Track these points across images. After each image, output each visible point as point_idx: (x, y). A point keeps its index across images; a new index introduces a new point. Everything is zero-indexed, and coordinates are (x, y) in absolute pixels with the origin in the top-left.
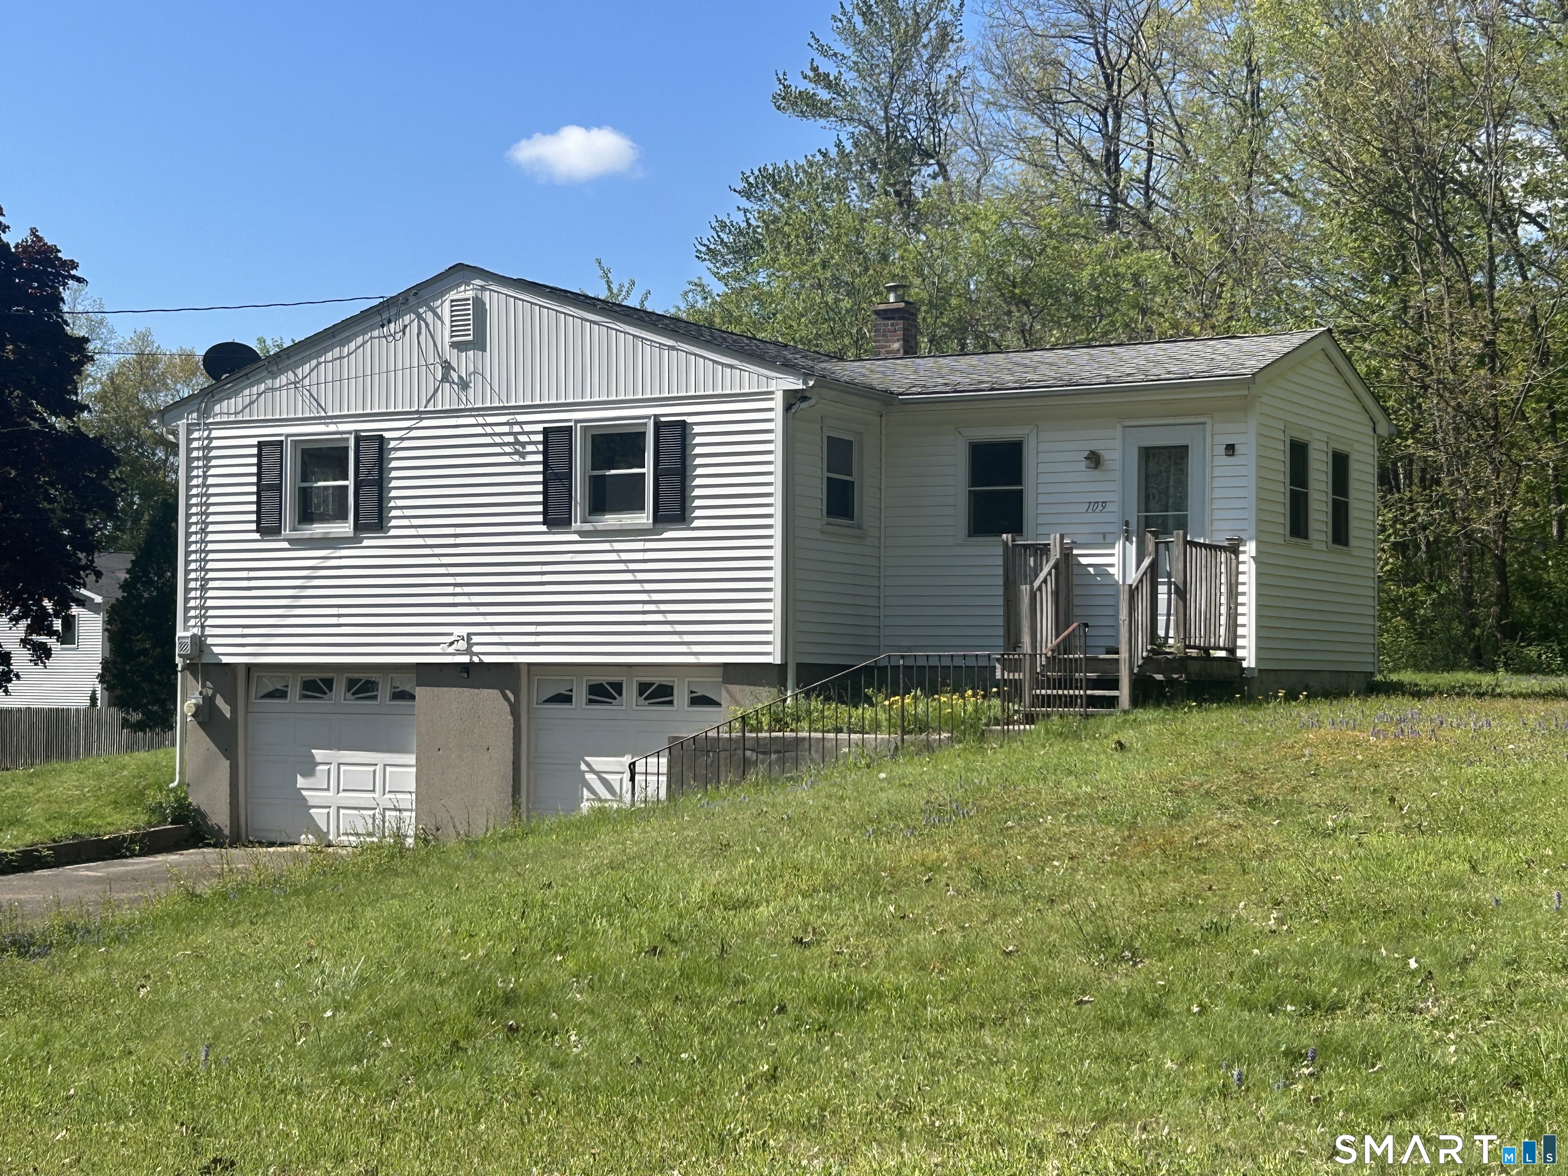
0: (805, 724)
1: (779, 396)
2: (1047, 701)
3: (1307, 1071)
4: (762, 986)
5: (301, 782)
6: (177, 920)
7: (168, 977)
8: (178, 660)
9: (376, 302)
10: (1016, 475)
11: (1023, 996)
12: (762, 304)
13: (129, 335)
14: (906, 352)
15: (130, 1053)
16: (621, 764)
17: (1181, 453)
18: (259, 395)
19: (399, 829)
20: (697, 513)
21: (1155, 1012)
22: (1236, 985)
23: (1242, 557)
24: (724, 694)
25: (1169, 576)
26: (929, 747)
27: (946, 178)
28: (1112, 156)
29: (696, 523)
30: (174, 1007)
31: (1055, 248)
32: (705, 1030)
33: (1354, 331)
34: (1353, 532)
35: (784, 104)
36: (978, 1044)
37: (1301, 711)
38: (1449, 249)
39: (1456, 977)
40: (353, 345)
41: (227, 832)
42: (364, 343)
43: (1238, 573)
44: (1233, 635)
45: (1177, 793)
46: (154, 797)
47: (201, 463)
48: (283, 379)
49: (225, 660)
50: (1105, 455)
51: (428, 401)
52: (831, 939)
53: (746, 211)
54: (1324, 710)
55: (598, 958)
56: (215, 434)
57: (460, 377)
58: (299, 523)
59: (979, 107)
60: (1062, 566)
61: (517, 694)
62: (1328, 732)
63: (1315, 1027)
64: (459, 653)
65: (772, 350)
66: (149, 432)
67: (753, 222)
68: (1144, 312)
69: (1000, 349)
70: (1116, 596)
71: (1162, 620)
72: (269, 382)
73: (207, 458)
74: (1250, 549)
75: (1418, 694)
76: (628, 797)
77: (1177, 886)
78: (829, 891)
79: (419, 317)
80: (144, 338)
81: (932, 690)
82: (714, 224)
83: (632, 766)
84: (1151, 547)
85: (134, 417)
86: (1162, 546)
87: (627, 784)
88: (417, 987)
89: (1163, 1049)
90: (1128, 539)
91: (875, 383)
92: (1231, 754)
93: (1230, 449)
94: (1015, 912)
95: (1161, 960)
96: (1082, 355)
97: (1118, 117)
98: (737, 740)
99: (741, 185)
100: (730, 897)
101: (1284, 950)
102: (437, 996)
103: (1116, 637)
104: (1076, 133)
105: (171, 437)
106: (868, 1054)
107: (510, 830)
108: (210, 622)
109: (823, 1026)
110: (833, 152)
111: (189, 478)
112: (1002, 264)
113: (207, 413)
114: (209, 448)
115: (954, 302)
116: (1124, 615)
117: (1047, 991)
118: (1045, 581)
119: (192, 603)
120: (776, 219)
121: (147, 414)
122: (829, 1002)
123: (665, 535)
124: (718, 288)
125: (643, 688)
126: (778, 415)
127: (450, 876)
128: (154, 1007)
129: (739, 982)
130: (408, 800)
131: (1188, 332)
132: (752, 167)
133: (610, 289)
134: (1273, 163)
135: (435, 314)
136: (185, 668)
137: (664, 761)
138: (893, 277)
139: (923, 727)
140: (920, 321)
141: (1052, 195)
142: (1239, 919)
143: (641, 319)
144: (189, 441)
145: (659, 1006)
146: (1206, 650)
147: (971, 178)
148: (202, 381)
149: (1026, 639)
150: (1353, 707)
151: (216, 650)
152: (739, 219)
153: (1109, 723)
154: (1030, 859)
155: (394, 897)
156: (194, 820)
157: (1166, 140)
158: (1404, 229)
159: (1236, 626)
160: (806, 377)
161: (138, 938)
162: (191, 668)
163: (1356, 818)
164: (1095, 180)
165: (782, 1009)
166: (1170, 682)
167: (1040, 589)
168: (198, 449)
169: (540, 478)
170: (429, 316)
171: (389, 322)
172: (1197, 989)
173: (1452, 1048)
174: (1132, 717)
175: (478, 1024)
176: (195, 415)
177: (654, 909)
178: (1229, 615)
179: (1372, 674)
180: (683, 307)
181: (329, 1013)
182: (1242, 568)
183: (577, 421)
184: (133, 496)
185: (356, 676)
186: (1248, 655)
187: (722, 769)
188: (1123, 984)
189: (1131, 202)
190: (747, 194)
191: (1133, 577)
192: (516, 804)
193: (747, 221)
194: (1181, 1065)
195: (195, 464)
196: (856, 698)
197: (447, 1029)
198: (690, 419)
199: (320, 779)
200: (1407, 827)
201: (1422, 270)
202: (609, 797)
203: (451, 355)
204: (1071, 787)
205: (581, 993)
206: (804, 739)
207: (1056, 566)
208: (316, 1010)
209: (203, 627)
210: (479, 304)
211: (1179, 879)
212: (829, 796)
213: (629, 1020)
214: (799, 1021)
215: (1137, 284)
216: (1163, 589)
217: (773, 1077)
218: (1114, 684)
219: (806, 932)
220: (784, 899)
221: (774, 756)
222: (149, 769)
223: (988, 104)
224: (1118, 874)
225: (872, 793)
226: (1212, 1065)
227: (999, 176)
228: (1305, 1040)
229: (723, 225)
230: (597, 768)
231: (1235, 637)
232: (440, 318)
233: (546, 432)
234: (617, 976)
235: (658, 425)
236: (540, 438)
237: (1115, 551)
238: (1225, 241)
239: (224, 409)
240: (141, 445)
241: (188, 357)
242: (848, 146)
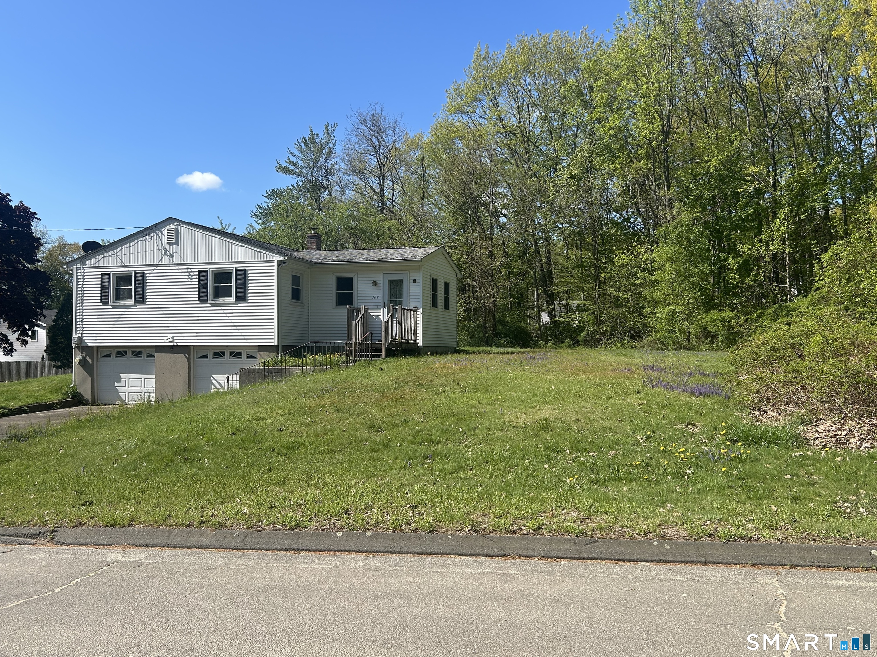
0: (284, 364)
1: (276, 262)
2: (360, 356)
3: (429, 461)
4: (267, 444)
5: (116, 384)
6: (73, 429)
7: (70, 446)
8: (73, 345)
9: (142, 229)
10: (351, 287)
11: (348, 443)
12: (272, 232)
13: (56, 237)
14: (317, 249)
15: (57, 470)
16: (224, 377)
17: (400, 282)
18: (101, 258)
19: (149, 398)
20: (250, 298)
21: (387, 446)
22: (410, 438)
23: (418, 313)
24: (258, 355)
25: (397, 318)
26: (323, 370)
27: (331, 196)
28: (382, 191)
29: (249, 301)
30: (72, 456)
31: (364, 219)
32: (248, 457)
33: (452, 246)
34: (450, 306)
35: (279, 170)
36: (334, 458)
37: (435, 358)
38: (479, 223)
39: (472, 433)
40: (134, 243)
41: (90, 401)
42: (138, 242)
43: (417, 318)
44: (415, 336)
45: (397, 383)
46: (65, 390)
47: (81, 280)
48: (110, 253)
49: (90, 345)
50: (378, 282)
51: (159, 261)
52: (290, 428)
53: (267, 203)
54: (441, 358)
55: (215, 437)
56: (86, 271)
57: (170, 254)
58: (116, 300)
59: (341, 174)
60: (365, 316)
61: (189, 355)
62: (442, 364)
63: (432, 448)
64: (170, 342)
65: (274, 247)
66: (63, 270)
67: (269, 206)
68: (391, 239)
69: (348, 249)
70: (381, 324)
71: (394, 332)
72: (105, 254)
73: (83, 279)
74: (420, 310)
75: (468, 353)
76: (226, 388)
77: (395, 410)
78: (290, 414)
79: (157, 234)
80: (61, 238)
81: (324, 354)
82: (257, 206)
83: (228, 378)
84: (391, 310)
85: (58, 265)
86: (394, 310)
87: (226, 384)
88: (155, 447)
89: (388, 457)
90: (385, 307)
91: (307, 259)
92: (413, 371)
93: (415, 281)
94: (347, 419)
95: (389, 431)
96: (371, 252)
97: (383, 179)
98: (262, 369)
99: (266, 195)
100: (258, 417)
101: (425, 427)
102: (162, 450)
103: (381, 337)
104: (371, 183)
105: (71, 272)
106: (300, 462)
107: (187, 398)
108: (84, 332)
109: (286, 455)
110: (295, 185)
111: (77, 285)
112: (348, 223)
113: (83, 264)
114: (84, 275)
115: (333, 234)
116: (383, 330)
117: (355, 442)
118: (360, 320)
119: (78, 326)
120: (277, 206)
121: (63, 264)
122: (288, 447)
123: (239, 305)
124: (257, 227)
125: (231, 353)
126: (276, 267)
127: (166, 413)
128: (65, 455)
129: (260, 442)
130: (152, 390)
131: (404, 246)
132: (270, 189)
133: (222, 226)
134: (429, 195)
135: (162, 233)
136: (76, 347)
137: (238, 376)
138: (314, 225)
139: (321, 364)
140: (322, 239)
141: (364, 202)
142: (413, 418)
143: (231, 237)
144: (77, 273)
145: (234, 451)
146: (408, 340)
147: (339, 195)
148: (82, 253)
149: (354, 337)
150: (449, 357)
151: (86, 341)
152: (265, 205)
153: (378, 363)
154: (352, 403)
155: (148, 419)
156: (79, 397)
157: (398, 187)
158: (467, 217)
159: (416, 333)
160: (285, 256)
161: (59, 434)
162: (78, 347)
163: (448, 389)
164: (377, 198)
165: (273, 450)
166: (397, 350)
167: (358, 322)
168: (80, 276)
169: (197, 286)
170: (160, 234)
171: (146, 235)
172: (399, 439)
173: (470, 453)
174: (385, 361)
175: (174, 458)
176: (79, 264)
177: (233, 421)
178: (414, 331)
179: (456, 347)
180: (246, 233)
181: (125, 456)
182: (418, 316)
183: (210, 268)
184: (57, 291)
185: (135, 350)
186: (420, 342)
187: (257, 378)
188: (378, 438)
189: (387, 205)
190: (268, 197)
191: (386, 318)
192: (189, 390)
193: (268, 206)
194: (393, 461)
195: (79, 280)
196: (301, 356)
197: (164, 460)
198: (247, 268)
199: (122, 383)
200: (462, 391)
201: (472, 229)
202: (220, 388)
203: (167, 247)
204: (366, 381)
205: (209, 447)
206: (284, 369)
207: (363, 315)
208: (121, 455)
209: (82, 334)
210: (177, 230)
211: (395, 407)
212: (291, 386)
213: (224, 455)
214: (278, 453)
215: (389, 230)
216: (395, 322)
217: (270, 470)
218: (380, 351)
219: (282, 427)
220: (275, 417)
221: (274, 374)
222: (63, 381)
223: (344, 173)
224: (378, 407)
225: (305, 384)
226: (402, 461)
227: (347, 195)
228: (429, 452)
229: (260, 207)
230: (216, 379)
231: (416, 336)
232: (163, 235)
233: (199, 272)
234: (221, 442)
235: (237, 270)
236: (197, 273)
237: (381, 311)
238: (415, 218)
239: (89, 263)
240: (60, 274)
241: (76, 245)
242: (301, 184)
